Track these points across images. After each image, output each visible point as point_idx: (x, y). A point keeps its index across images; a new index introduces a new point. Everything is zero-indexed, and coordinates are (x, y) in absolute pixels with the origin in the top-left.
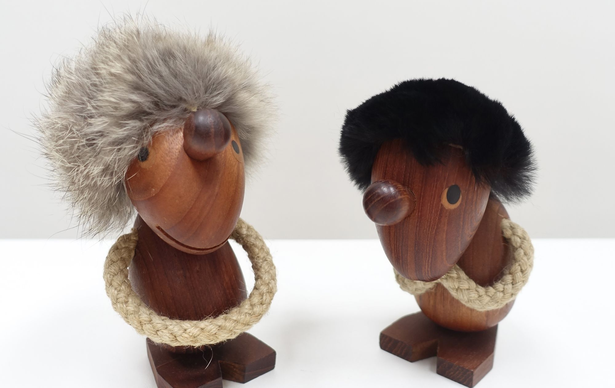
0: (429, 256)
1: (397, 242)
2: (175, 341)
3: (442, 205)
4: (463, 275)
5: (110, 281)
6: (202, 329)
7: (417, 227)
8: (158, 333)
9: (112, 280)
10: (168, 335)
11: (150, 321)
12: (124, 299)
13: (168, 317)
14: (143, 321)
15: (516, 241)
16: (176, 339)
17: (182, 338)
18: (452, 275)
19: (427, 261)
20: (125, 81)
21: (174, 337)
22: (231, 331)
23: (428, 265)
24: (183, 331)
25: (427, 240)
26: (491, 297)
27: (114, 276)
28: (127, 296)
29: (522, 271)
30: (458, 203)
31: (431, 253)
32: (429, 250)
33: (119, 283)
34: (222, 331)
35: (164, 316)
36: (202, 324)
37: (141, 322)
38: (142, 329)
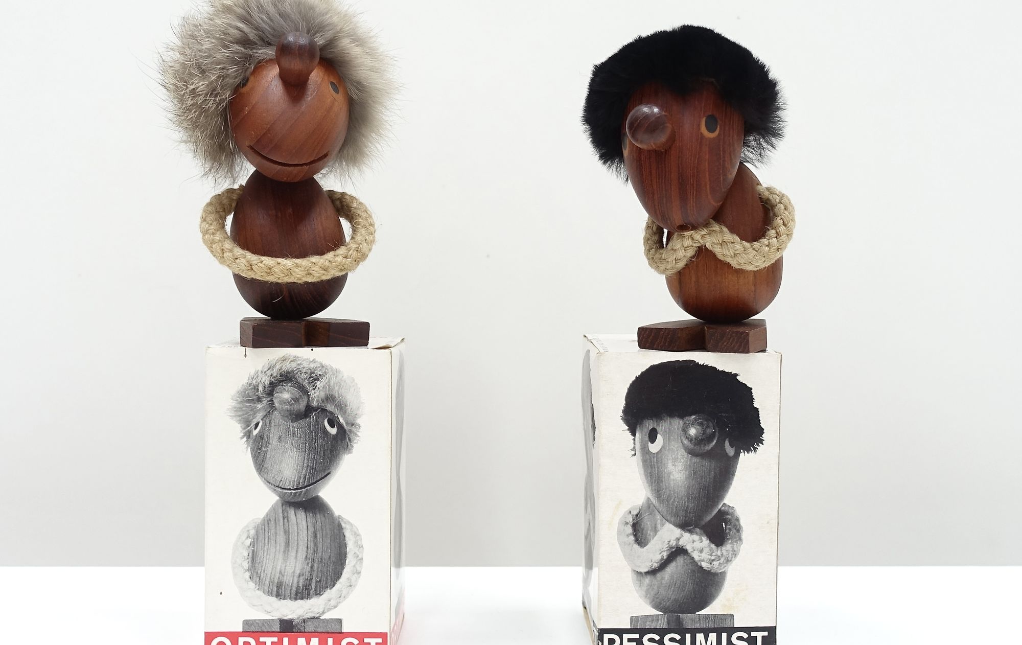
0: (694, 187)
1: (659, 179)
3: (701, 133)
4: (725, 229)
7: (679, 157)
10: (244, 262)
12: (213, 231)
13: (250, 252)
15: (775, 199)
16: (252, 269)
17: (256, 268)
18: (714, 229)
19: (692, 194)
20: (235, 13)
21: (249, 266)
23: (693, 198)
24: (259, 262)
25: (691, 170)
26: (757, 251)
29: (785, 225)
30: (717, 132)
31: (695, 186)
32: (693, 181)
33: (212, 220)
34: (298, 268)
36: (280, 260)
37: (223, 250)
38: (223, 257)
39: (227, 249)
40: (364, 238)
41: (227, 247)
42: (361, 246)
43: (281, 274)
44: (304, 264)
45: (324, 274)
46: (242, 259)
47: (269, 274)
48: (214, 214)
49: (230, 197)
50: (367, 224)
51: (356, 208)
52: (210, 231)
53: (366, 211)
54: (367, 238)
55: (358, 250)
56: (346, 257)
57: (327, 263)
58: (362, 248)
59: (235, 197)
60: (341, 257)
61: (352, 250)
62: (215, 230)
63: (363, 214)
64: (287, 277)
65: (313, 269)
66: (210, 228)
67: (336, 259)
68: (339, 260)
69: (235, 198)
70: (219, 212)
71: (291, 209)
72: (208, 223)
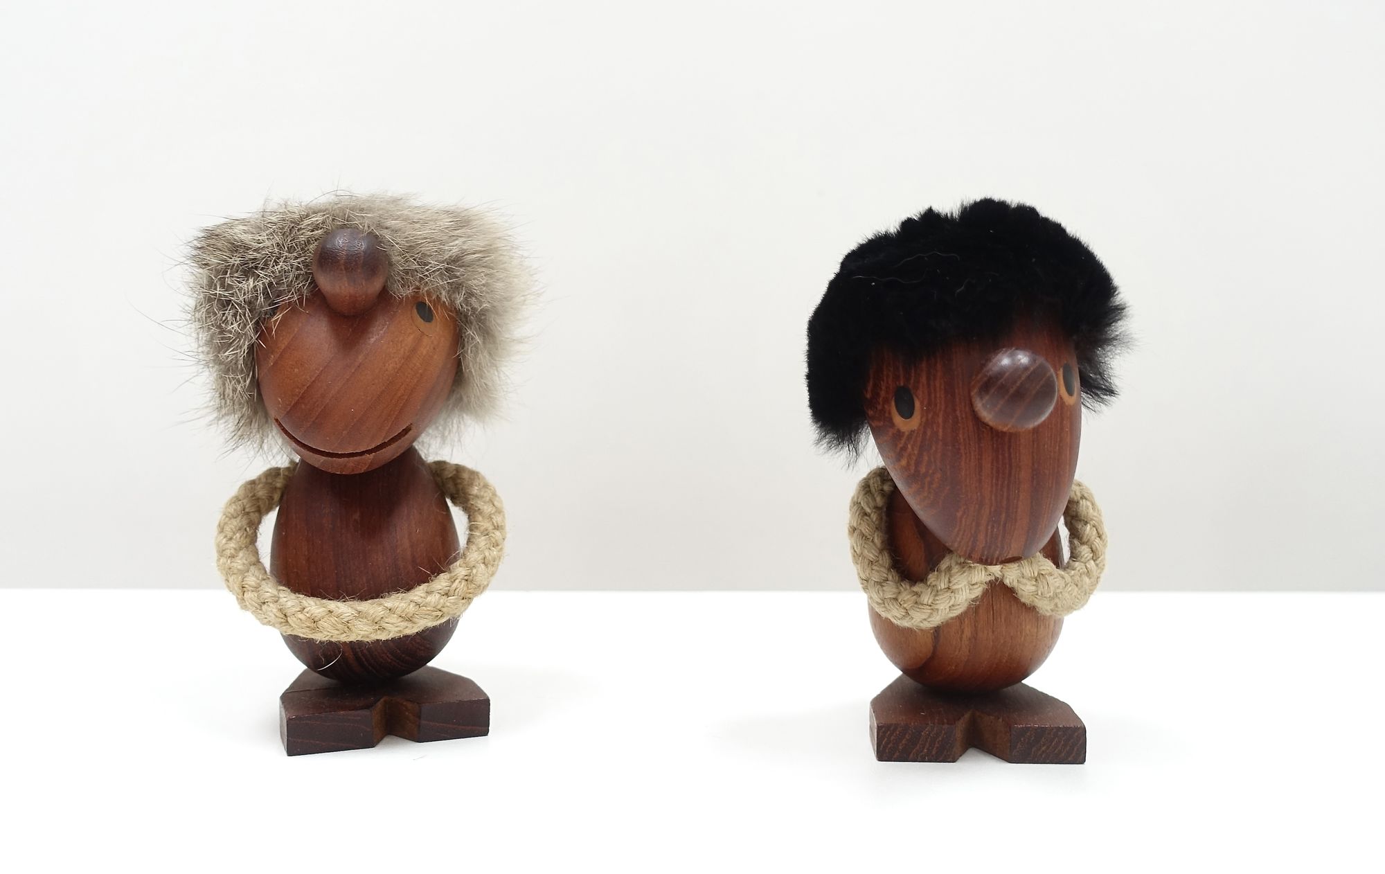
2: (284, 624)
5: (222, 525)
6: (330, 612)
8: (264, 607)
9: (225, 523)
10: (275, 610)
11: (256, 588)
12: (233, 551)
13: (289, 588)
14: (246, 586)
16: (287, 622)
17: (295, 619)
21: (282, 616)
22: (376, 623)
24: (299, 609)
27: (230, 519)
28: (238, 548)
33: (234, 530)
34: (361, 620)
35: (284, 585)
36: (332, 605)
37: (243, 587)
38: (243, 599)
39: (249, 586)
40: (482, 556)
41: (249, 583)
42: (474, 571)
43: (333, 631)
44: (371, 612)
45: (407, 627)
46: (271, 605)
47: (314, 630)
48: (239, 518)
49: (271, 484)
50: (491, 528)
51: (477, 496)
52: (228, 552)
53: (492, 501)
54: (487, 554)
55: (468, 580)
56: (447, 594)
57: (412, 608)
58: (476, 575)
59: (279, 483)
60: (438, 596)
61: (457, 581)
62: (235, 549)
63: (485, 507)
64: (345, 635)
65: (387, 620)
66: (227, 546)
67: (429, 598)
68: (433, 600)
69: (279, 485)
70: (248, 513)
71: (358, 514)
72: (225, 537)
